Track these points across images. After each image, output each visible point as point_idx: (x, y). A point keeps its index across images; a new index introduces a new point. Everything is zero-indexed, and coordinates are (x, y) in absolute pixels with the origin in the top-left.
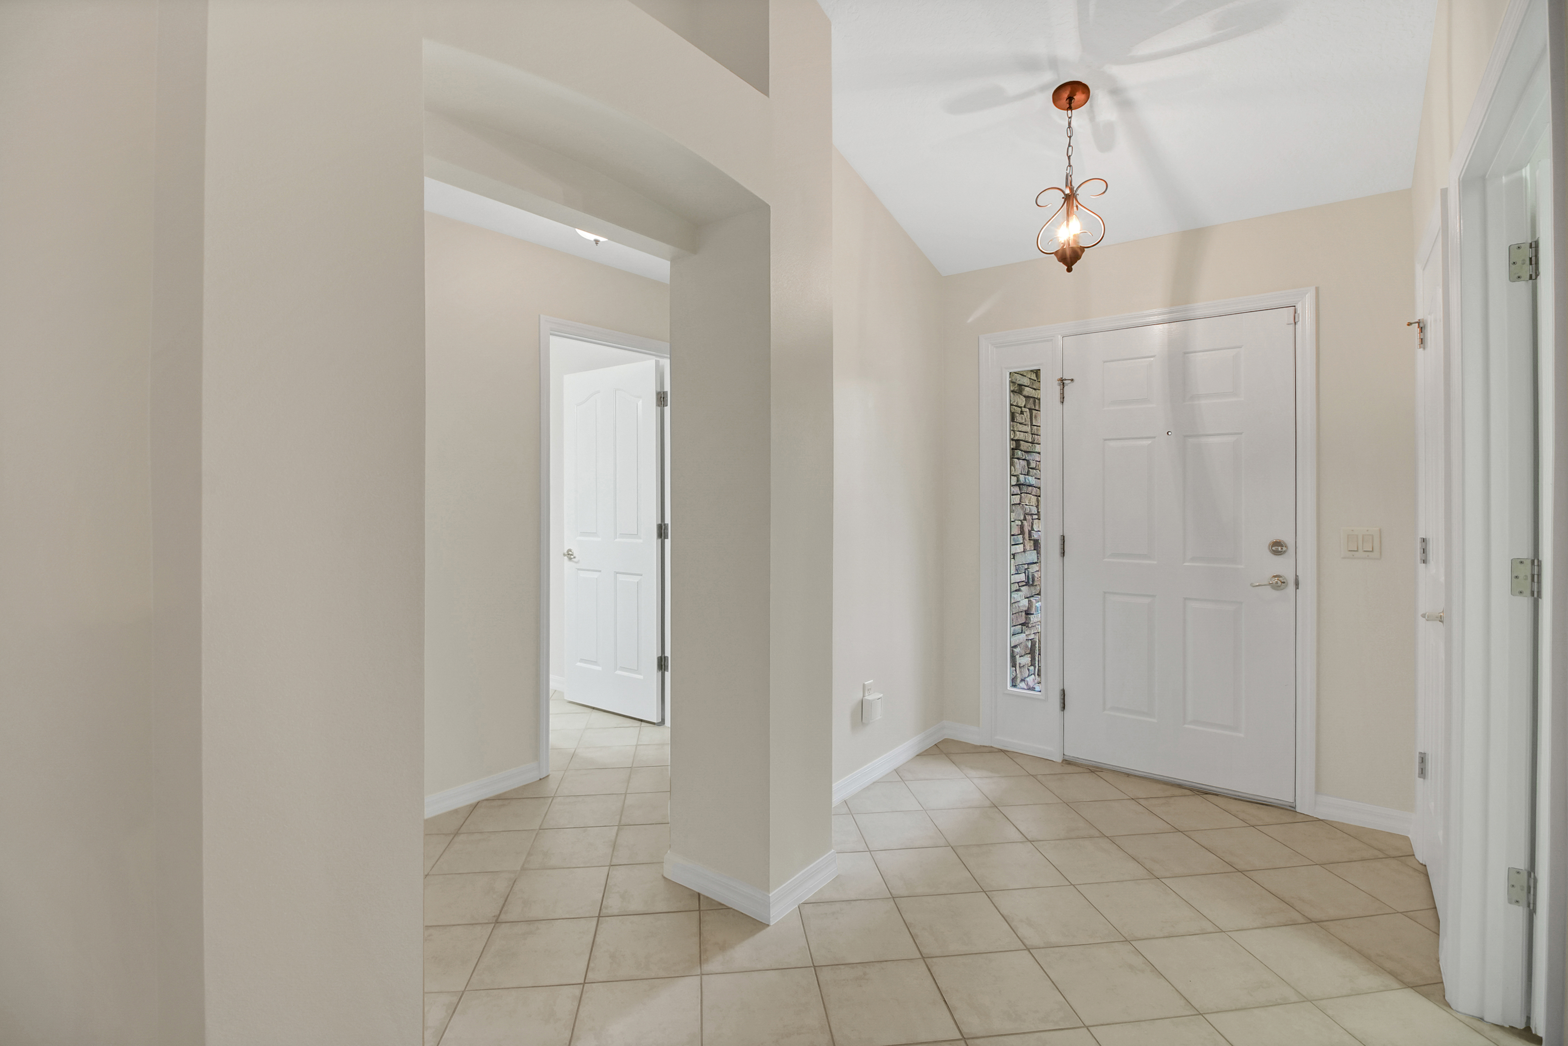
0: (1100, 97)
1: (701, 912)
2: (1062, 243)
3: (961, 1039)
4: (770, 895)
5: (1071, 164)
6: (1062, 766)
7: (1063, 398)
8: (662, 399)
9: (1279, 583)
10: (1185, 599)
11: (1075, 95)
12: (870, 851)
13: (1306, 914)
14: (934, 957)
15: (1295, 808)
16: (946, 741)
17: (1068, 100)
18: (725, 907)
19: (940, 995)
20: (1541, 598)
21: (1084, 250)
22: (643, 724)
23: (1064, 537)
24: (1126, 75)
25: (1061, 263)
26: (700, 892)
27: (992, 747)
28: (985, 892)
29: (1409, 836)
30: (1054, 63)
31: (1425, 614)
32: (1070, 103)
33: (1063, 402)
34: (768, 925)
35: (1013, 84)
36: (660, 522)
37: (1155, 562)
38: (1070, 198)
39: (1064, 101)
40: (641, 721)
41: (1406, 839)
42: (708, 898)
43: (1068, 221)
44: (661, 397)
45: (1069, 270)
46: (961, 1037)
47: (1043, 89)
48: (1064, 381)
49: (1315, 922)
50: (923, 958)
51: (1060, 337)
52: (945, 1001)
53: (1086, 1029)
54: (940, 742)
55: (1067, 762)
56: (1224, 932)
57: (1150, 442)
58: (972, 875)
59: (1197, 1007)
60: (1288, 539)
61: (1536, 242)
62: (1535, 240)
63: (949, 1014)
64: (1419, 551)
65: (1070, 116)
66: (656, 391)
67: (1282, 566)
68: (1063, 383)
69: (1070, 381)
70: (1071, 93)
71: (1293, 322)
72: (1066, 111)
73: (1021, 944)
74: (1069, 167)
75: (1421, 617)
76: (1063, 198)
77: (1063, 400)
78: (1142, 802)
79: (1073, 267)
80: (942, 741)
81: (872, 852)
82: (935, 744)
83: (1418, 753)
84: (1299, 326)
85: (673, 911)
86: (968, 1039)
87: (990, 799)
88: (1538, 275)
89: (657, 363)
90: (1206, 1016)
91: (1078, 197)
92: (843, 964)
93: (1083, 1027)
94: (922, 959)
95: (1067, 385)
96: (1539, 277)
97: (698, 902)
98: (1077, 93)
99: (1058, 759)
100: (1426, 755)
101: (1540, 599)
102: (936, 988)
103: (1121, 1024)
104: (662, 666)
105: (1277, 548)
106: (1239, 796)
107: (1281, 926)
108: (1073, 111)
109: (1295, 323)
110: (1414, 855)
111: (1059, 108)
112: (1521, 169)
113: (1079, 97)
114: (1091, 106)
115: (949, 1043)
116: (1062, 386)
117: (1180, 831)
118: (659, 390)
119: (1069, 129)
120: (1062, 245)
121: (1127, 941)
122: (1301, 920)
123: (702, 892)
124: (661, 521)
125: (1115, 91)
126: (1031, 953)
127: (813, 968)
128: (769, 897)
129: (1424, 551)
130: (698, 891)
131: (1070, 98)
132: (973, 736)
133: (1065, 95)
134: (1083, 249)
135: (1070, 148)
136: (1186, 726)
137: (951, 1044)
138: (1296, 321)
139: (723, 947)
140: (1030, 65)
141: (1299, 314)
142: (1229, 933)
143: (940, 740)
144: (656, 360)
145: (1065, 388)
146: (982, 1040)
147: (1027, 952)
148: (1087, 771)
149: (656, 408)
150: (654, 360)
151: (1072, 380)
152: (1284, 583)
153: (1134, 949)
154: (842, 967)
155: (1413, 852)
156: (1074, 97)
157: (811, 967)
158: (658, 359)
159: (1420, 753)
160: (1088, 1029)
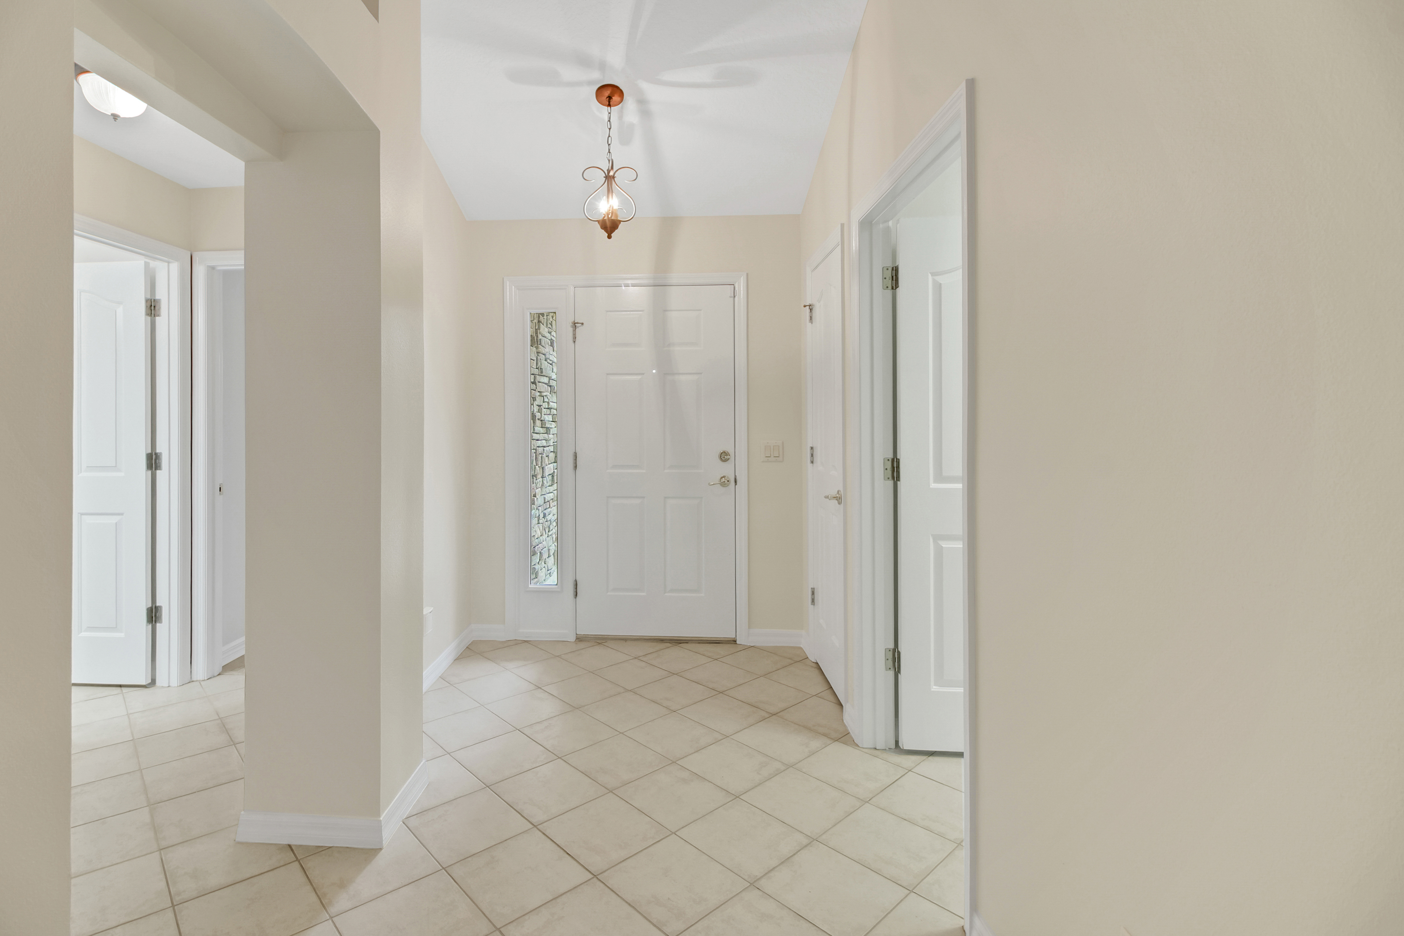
0: (630, 103)
1: (301, 861)
2: (604, 214)
3: (593, 878)
4: (381, 819)
5: (611, 151)
6: (576, 644)
7: (575, 338)
8: (153, 307)
9: (724, 482)
10: (665, 498)
11: (614, 96)
12: (449, 753)
13: (768, 711)
14: (543, 823)
15: (736, 641)
16: (473, 643)
17: (608, 98)
18: (327, 848)
19: (562, 851)
20: (899, 480)
21: (620, 223)
22: (125, 690)
23: (576, 453)
24: (652, 92)
25: (603, 231)
26: (289, 843)
27: (516, 640)
28: (560, 758)
29: (801, 646)
30: (602, 66)
31: (828, 496)
32: (609, 102)
33: (575, 342)
34: (381, 849)
35: (569, 73)
36: (150, 451)
37: (645, 471)
38: (609, 178)
39: (604, 99)
40: (120, 686)
41: (801, 648)
42: (301, 846)
43: (608, 197)
44: (151, 306)
45: (609, 237)
46: (593, 876)
47: (590, 83)
48: (576, 324)
49: (774, 715)
50: (535, 826)
51: (572, 288)
52: (568, 854)
53: (674, 834)
54: (470, 644)
55: (580, 639)
56: (728, 737)
57: (640, 377)
58: (545, 748)
59: (733, 793)
60: (730, 450)
61: (896, 267)
62: (896, 266)
63: (575, 862)
64: (809, 455)
65: (609, 111)
66: (146, 298)
67: (726, 469)
68: (575, 326)
69: (580, 325)
70: (611, 93)
71: (733, 296)
72: (607, 107)
73: (605, 789)
74: (609, 153)
75: (824, 498)
76: (605, 177)
77: (575, 340)
78: (644, 659)
79: (612, 235)
80: (472, 642)
81: (451, 754)
82: (467, 647)
83: (810, 589)
84: (736, 298)
85: (266, 870)
86: (598, 875)
87: (533, 683)
88: (898, 287)
89: (147, 265)
90: (741, 797)
91: (615, 179)
92: (470, 857)
93: (671, 834)
94: (535, 828)
95: (578, 327)
96: (898, 289)
97: (292, 853)
98: (616, 95)
99: (572, 639)
100: (815, 589)
101: (898, 482)
102: (556, 846)
103: (694, 822)
104: (152, 617)
105: (724, 457)
106: (701, 640)
107: (758, 723)
108: (612, 108)
109: (734, 296)
110: (808, 658)
111: (599, 103)
112: (889, 221)
113: (616, 98)
114: (622, 108)
115: (586, 884)
116: (574, 328)
117: (674, 674)
118: (149, 297)
119: (609, 122)
120: (604, 216)
121: (673, 762)
122: (767, 715)
123: (292, 843)
124: (152, 450)
125: (642, 102)
126: (614, 794)
127: (443, 870)
128: (381, 821)
129: (812, 455)
130: (286, 842)
131: (610, 98)
132: (497, 633)
133: (607, 93)
134: (620, 221)
135: (610, 138)
136: (666, 594)
137: (587, 885)
138: (735, 295)
139: (342, 885)
140: (584, 61)
141: (736, 291)
142: (731, 737)
143: (470, 643)
144: (145, 262)
145: (577, 329)
146: (609, 871)
147: (611, 794)
148: (595, 644)
149: (145, 317)
150: (143, 262)
151: (582, 324)
152: (728, 481)
153: (680, 767)
154: (469, 859)
155: (807, 656)
156: (613, 98)
157: (441, 870)
158: (147, 260)
159: (811, 588)
160: (675, 834)
